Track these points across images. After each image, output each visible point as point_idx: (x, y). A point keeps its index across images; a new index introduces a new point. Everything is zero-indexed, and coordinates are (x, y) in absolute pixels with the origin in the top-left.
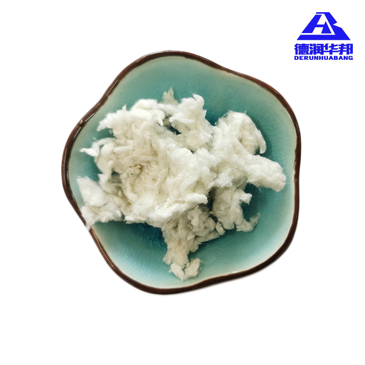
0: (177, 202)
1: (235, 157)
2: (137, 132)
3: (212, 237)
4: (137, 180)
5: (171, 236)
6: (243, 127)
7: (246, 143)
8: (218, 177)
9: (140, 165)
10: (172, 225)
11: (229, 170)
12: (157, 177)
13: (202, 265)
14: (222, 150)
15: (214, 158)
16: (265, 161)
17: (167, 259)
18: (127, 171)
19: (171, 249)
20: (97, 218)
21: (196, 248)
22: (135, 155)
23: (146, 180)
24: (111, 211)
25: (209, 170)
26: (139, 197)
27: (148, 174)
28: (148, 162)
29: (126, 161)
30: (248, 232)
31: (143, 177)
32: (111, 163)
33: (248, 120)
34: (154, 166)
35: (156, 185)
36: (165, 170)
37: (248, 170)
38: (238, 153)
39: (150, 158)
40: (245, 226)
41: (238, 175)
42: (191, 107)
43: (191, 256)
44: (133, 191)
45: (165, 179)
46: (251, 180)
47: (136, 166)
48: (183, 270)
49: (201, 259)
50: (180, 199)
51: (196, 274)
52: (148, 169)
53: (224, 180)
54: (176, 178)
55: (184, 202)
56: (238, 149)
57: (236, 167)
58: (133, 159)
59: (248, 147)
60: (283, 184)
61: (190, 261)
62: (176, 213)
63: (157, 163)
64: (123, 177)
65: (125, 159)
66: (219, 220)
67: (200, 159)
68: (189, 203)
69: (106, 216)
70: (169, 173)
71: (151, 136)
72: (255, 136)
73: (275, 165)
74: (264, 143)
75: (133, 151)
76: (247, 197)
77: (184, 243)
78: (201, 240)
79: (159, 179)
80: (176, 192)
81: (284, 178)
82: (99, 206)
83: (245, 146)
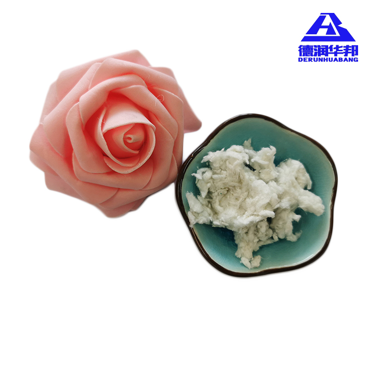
0: (252, 215)
1: (293, 190)
2: (231, 166)
3: (269, 242)
4: (223, 198)
5: (243, 238)
6: (298, 171)
7: (300, 181)
8: (280, 201)
9: (228, 188)
10: (245, 231)
11: (288, 198)
12: (239, 197)
13: (262, 260)
14: (285, 184)
15: (280, 189)
16: (312, 195)
17: (238, 254)
18: (218, 191)
19: (241, 247)
20: (197, 220)
21: (258, 249)
22: (226, 181)
23: (231, 198)
24: (206, 217)
25: (277, 196)
26: (224, 209)
27: (232, 194)
28: (234, 187)
29: (220, 184)
30: (294, 242)
31: (228, 196)
32: (209, 185)
33: (302, 166)
34: (239, 190)
35: (238, 203)
36: (246, 194)
37: (300, 199)
38: (294, 187)
39: (236, 184)
40: (293, 238)
41: (294, 202)
42: (268, 154)
43: (255, 253)
44: (220, 205)
45: (245, 199)
46: (302, 206)
47: (225, 188)
48: (250, 262)
49: (262, 256)
50: (255, 213)
51: (259, 265)
52: (233, 191)
53: (285, 204)
54: (254, 199)
55: (258, 215)
56: (295, 184)
57: (293, 196)
58: (224, 184)
59: (301, 184)
60: (322, 211)
61: (253, 257)
62: (252, 222)
63: (241, 188)
64: (215, 195)
65: (219, 183)
66: (277, 231)
67: (272, 188)
68: (261, 216)
69: (202, 220)
70: (248, 196)
71: (240, 170)
72: (306, 178)
73: (318, 198)
74: (311, 182)
75: (225, 178)
76: (297, 217)
77: (251, 244)
78: (261, 244)
79: (241, 199)
80: (253, 209)
81: (323, 207)
82: (199, 212)
83: (299, 183)
